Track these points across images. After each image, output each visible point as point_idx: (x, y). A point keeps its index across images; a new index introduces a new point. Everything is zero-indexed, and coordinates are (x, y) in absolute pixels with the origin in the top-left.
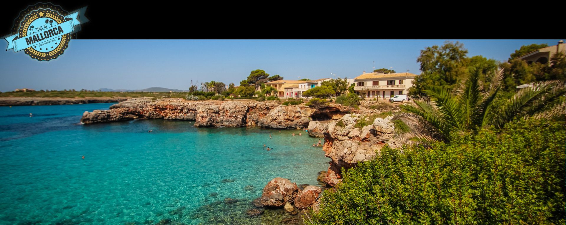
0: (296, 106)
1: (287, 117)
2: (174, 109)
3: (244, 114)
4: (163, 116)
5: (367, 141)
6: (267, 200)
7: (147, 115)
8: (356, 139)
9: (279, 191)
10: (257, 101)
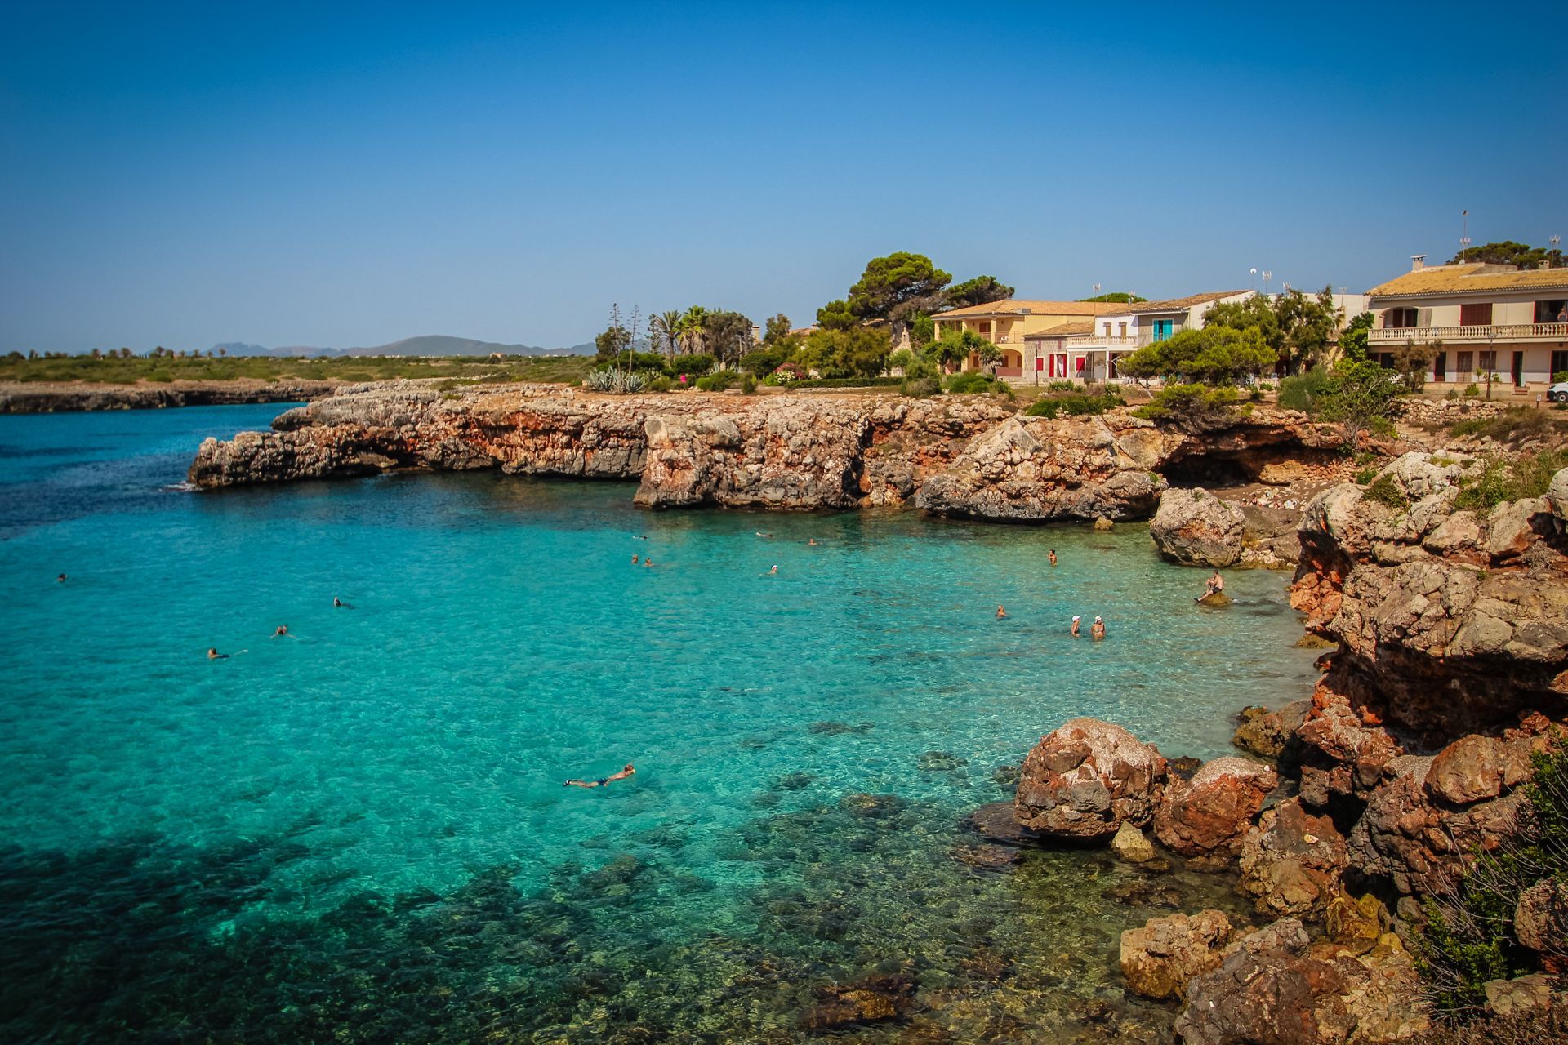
0: (1094, 418)
1: (1049, 470)
2: (544, 429)
3: (853, 453)
4: (495, 458)
5: (1519, 565)
6: (1042, 808)
7: (433, 454)
8: (1463, 556)
9: (1093, 774)
10: (905, 395)
